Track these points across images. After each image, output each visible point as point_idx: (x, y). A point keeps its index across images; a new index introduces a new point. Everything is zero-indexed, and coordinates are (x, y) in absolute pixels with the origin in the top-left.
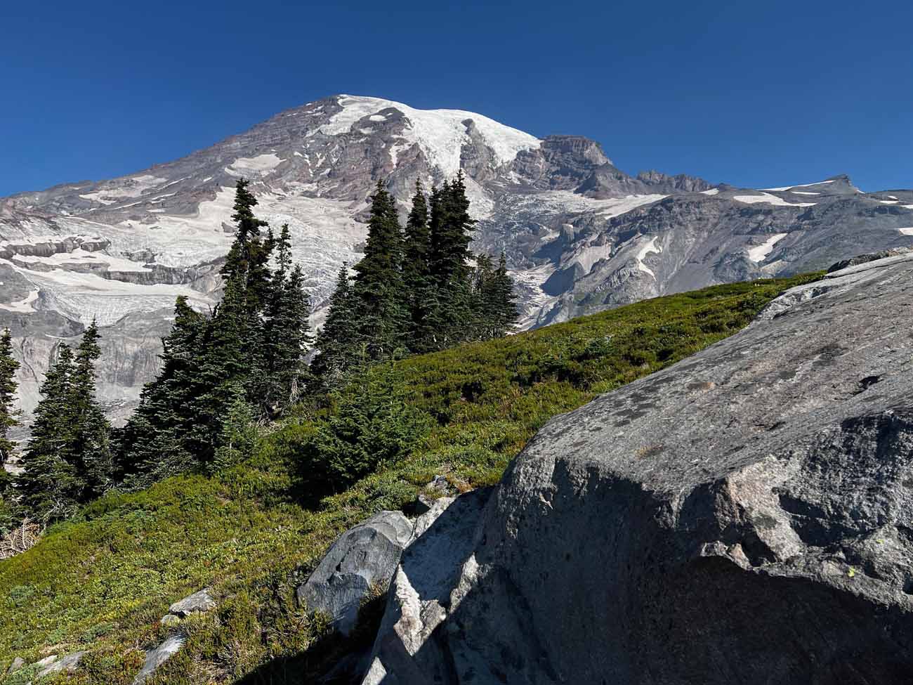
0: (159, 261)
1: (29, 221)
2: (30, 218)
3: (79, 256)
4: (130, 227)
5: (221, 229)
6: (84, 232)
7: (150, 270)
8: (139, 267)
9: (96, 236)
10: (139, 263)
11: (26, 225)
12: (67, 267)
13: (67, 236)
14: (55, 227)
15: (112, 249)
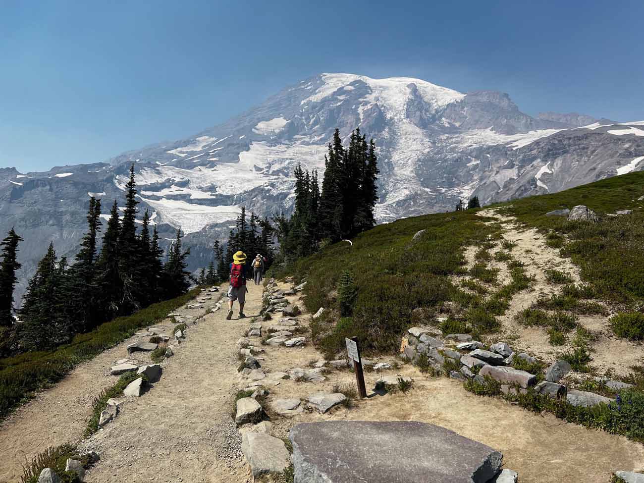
0: (219, 191)
1: (145, 170)
2: (145, 168)
3: (174, 190)
4: (200, 170)
5: (254, 169)
6: (175, 175)
7: (214, 197)
8: (207, 195)
9: (182, 177)
10: (207, 193)
11: (144, 173)
12: (169, 197)
13: (166, 178)
14: (159, 173)
15: (191, 185)
